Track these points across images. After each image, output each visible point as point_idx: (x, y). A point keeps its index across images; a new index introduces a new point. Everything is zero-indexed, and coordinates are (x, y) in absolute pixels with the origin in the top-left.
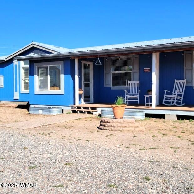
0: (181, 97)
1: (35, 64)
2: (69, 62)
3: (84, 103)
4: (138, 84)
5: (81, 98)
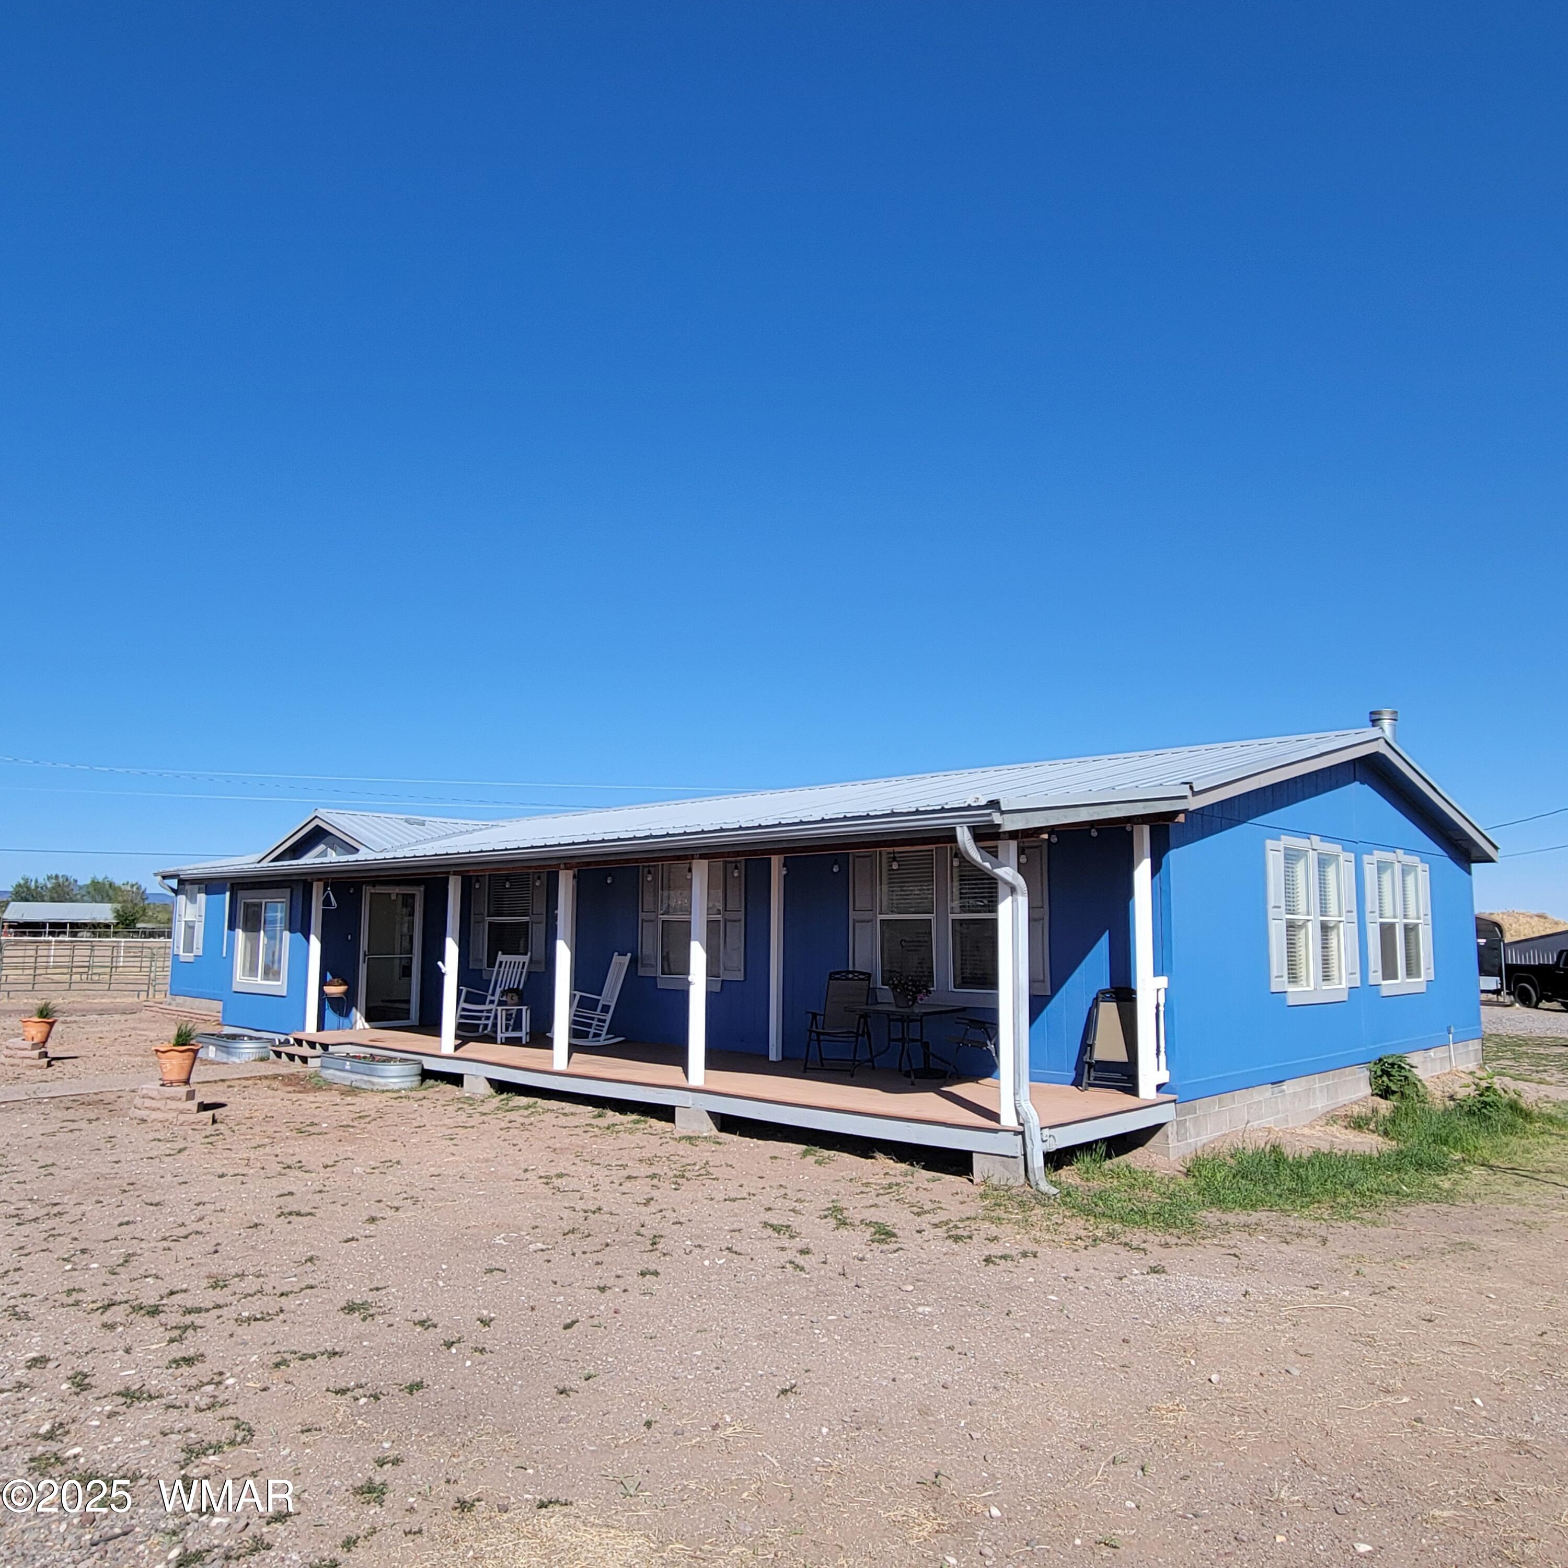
0: (607, 1013)
1: (241, 894)
2: (299, 893)
3: (367, 1026)
4: (524, 963)
5: (354, 1009)
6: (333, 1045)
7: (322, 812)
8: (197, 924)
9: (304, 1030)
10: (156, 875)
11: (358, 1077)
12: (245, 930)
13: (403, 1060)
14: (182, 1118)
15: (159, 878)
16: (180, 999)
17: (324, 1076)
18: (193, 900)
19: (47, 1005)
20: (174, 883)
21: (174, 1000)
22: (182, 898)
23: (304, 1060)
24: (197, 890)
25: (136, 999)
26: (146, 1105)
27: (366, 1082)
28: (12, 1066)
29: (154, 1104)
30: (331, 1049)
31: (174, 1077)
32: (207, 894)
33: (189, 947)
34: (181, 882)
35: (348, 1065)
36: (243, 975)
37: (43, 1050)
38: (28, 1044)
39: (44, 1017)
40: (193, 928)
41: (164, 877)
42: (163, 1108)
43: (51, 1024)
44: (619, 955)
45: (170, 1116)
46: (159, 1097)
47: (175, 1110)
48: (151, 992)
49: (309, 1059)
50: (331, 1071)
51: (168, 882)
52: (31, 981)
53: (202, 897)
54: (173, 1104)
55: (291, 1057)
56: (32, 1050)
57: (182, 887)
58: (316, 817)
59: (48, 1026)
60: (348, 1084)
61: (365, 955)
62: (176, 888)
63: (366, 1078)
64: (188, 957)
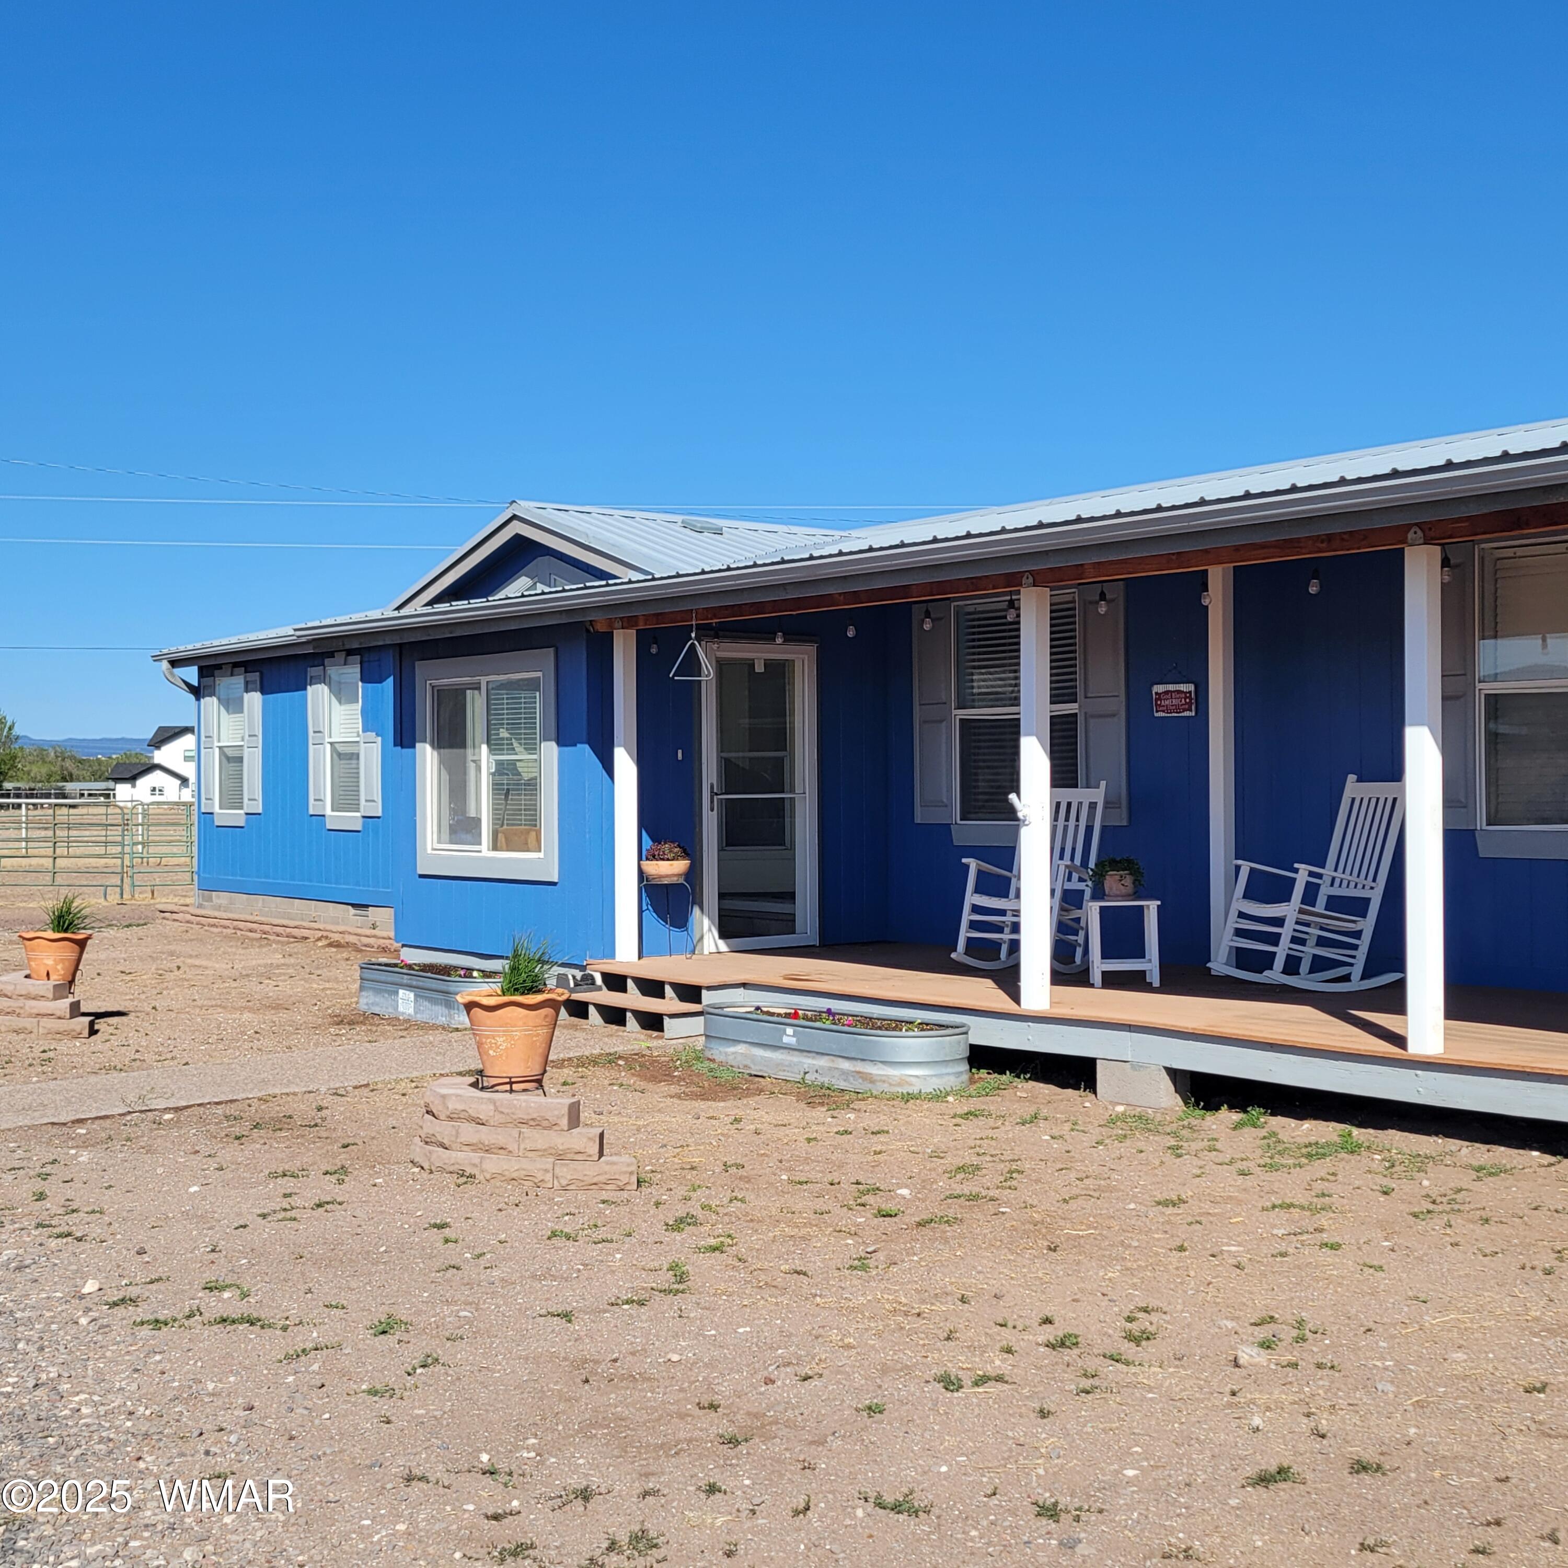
6: (709, 988)
7: (526, 508)
8: (246, 753)
9: (613, 956)
10: (157, 658)
11: (823, 1062)
12: (438, 744)
13: (925, 1026)
14: (566, 1172)
15: (165, 665)
16: (221, 898)
17: (719, 1058)
18: (233, 705)
19: (68, 903)
20: (191, 674)
21: (210, 899)
22: (210, 703)
23: (653, 1022)
24: (242, 685)
25: (102, 900)
26: (463, 1139)
27: (845, 1074)
28: (17, 1032)
29: (485, 1135)
30: (707, 997)
31: (517, 1070)
32: (263, 692)
33: (232, 798)
34: (204, 672)
35: (789, 1036)
36: (439, 842)
37: (71, 999)
38: (44, 987)
39: (66, 931)
40: (240, 760)
41: (174, 663)
42: (513, 1147)
43: (81, 944)
44: (1359, 780)
45: (538, 1166)
46: (499, 1118)
47: (544, 1153)
48: (127, 888)
49: (666, 1020)
50: (741, 1048)
51: (181, 672)
52: (51, 854)
53: (254, 699)
54: (539, 1139)
55: (615, 1016)
56: (55, 998)
57: (207, 681)
58: (514, 517)
59: (76, 948)
60: (798, 1078)
61: (713, 794)
62: (196, 684)
63: (846, 1065)
64: (235, 817)
